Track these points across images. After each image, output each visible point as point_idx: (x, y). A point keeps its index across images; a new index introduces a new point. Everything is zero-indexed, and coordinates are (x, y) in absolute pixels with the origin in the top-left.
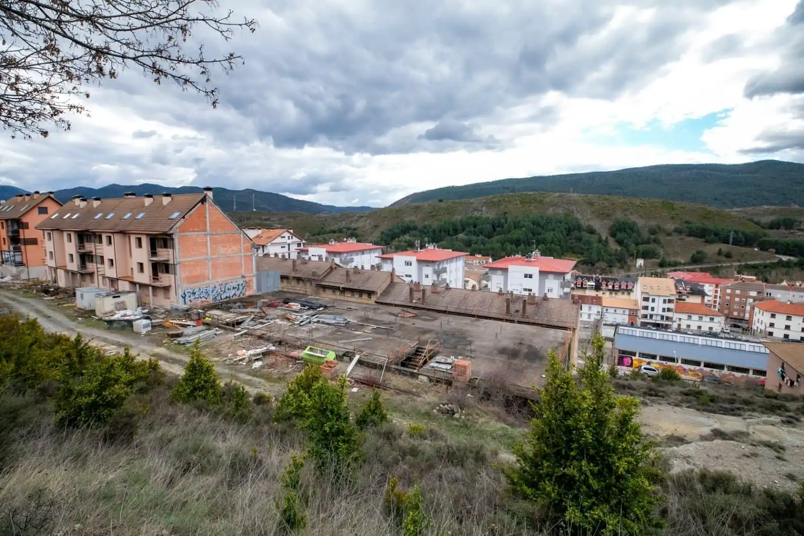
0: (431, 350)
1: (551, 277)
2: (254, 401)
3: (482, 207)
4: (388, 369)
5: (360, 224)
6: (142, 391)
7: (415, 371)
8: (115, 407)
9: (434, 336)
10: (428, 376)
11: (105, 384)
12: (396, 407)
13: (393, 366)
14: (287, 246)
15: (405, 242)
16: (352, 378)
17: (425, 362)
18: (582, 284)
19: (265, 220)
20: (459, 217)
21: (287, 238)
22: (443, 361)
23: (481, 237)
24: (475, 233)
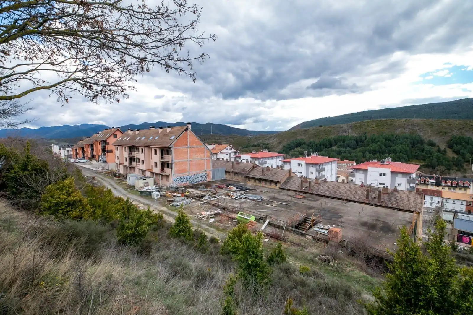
0: (314, 220)
1: (400, 175)
2: (210, 240)
3: (348, 130)
4: (287, 230)
5: (270, 142)
6: (155, 230)
7: (304, 232)
8: (142, 236)
9: (317, 211)
10: (312, 236)
11: (138, 224)
12: (291, 254)
13: (290, 228)
14: (229, 154)
15: (298, 152)
16: (265, 233)
17: (310, 227)
18: (425, 181)
19: (218, 139)
20: (333, 136)
21: (229, 149)
22: (322, 227)
23: (348, 149)
24: (343, 146)
